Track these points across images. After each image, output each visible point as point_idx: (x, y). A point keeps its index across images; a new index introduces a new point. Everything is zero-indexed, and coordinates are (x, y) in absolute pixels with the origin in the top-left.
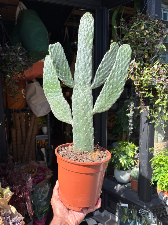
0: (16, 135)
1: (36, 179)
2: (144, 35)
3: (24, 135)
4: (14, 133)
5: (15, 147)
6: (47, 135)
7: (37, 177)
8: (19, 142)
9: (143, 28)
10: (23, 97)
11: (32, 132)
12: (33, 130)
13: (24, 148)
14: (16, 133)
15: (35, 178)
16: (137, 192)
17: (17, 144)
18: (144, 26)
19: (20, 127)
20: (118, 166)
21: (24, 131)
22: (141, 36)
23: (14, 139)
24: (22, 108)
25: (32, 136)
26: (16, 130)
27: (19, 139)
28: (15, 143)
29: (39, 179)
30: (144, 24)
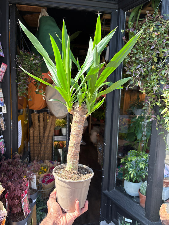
0: (34, 134)
1: (46, 179)
2: (153, 37)
3: (42, 135)
4: (32, 132)
5: (32, 145)
6: (65, 137)
7: (48, 177)
8: (36, 141)
9: (151, 30)
10: (42, 98)
11: (49, 133)
12: (50, 131)
13: (41, 147)
14: (34, 132)
15: (46, 177)
16: (144, 209)
17: (34, 143)
18: (153, 28)
19: (38, 127)
20: (127, 177)
21: (42, 131)
22: (150, 39)
23: (31, 138)
24: (41, 109)
25: (48, 136)
26: (34, 129)
27: (36, 138)
28: (32, 142)
29: (49, 179)
30: (153, 26)
